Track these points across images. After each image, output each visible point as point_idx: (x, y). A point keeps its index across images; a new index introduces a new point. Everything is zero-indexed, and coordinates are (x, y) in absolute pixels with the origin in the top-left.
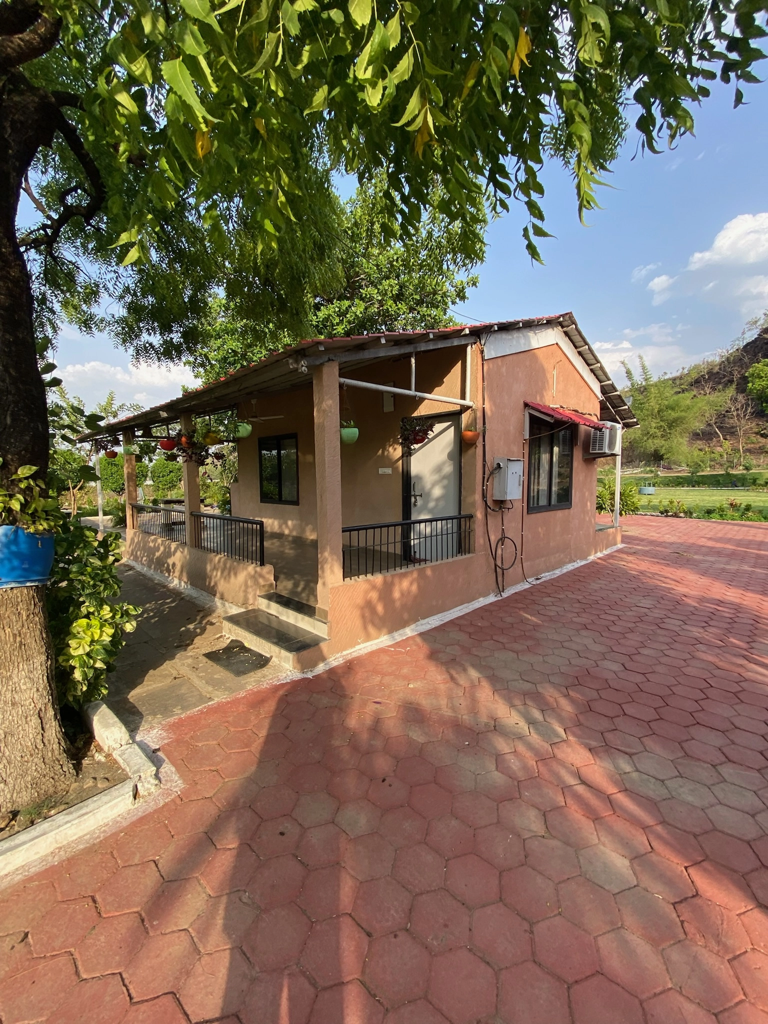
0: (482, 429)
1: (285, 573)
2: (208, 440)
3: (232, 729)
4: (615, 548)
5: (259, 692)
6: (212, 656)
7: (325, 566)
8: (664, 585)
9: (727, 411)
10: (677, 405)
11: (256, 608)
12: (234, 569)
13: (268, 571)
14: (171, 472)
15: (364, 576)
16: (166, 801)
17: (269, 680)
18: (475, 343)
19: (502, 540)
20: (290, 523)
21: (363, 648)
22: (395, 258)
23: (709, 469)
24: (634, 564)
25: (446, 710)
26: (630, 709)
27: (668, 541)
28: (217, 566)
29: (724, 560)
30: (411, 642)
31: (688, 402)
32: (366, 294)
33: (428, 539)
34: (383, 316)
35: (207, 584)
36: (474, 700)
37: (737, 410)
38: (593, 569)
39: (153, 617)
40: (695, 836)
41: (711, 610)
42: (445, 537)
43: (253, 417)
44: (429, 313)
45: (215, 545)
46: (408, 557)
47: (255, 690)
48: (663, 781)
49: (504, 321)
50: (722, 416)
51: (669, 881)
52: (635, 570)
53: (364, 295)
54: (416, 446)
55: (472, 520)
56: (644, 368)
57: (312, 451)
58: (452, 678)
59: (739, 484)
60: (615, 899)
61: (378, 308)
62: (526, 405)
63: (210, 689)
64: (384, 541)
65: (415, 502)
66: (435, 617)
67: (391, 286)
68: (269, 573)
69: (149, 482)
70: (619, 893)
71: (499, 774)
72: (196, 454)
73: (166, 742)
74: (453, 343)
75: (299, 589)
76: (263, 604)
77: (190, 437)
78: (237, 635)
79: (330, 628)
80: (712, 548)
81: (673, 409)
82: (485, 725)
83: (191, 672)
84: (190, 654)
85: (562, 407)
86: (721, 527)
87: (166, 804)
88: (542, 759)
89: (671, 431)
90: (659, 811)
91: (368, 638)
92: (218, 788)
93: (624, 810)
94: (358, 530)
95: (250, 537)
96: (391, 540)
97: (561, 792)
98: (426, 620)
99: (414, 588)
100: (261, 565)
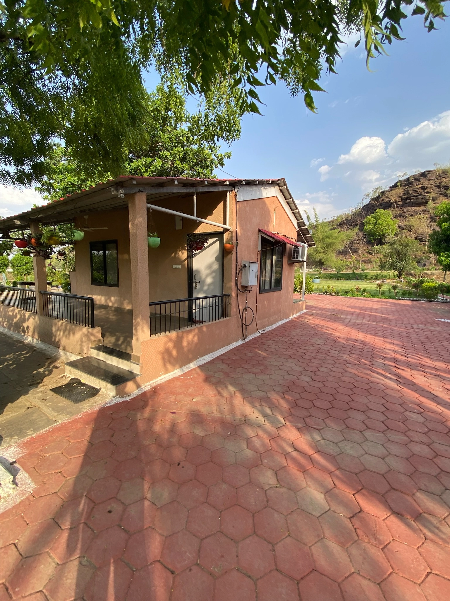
0: (236, 243)
1: (110, 332)
2: (52, 242)
3: (72, 441)
4: (302, 312)
5: (92, 413)
6: (57, 390)
7: (138, 328)
8: (328, 332)
9: (354, 240)
10: (331, 236)
11: (89, 356)
12: (72, 330)
13: (97, 332)
14: (26, 263)
15: (164, 333)
16: (22, 499)
17: (99, 404)
18: (232, 191)
19: (246, 309)
20: (112, 298)
21: (164, 378)
22: (181, 135)
23: (345, 270)
24: (312, 320)
25: (216, 413)
26: (317, 403)
27: (328, 308)
28: (60, 328)
29: (356, 317)
30: (194, 372)
31: (336, 235)
32: (163, 155)
33: (204, 309)
34: (173, 170)
35: (53, 340)
36: (232, 406)
37: (359, 240)
38: (292, 324)
39: (11, 365)
40: (356, 474)
41: (352, 345)
42: (214, 307)
43: (85, 227)
44: (202, 171)
45: (59, 313)
46: (191, 320)
47: (89, 412)
48: (336, 444)
49: (248, 179)
50: (352, 243)
51: (346, 504)
52: (313, 324)
53: (161, 156)
54: (197, 252)
55: (229, 297)
56: (316, 215)
57: (128, 252)
58: (219, 393)
59: (359, 278)
60: (318, 520)
61: (170, 165)
62: (260, 231)
63: (56, 414)
64: (177, 310)
65: (196, 286)
66: (208, 355)
67: (179, 151)
68: (98, 332)
69: (10, 270)
70: (320, 516)
71: (250, 451)
72: (43, 251)
73: (21, 455)
74: (219, 189)
75: (120, 342)
76: (94, 353)
77: (38, 238)
78: (75, 375)
79: (142, 368)
80: (349, 311)
81: (329, 238)
82: (240, 420)
83: (41, 403)
84: (41, 390)
85: (278, 233)
86: (352, 300)
87: (22, 502)
88: (273, 438)
89: (328, 250)
90: (336, 461)
91: (167, 371)
92: (62, 485)
93: (318, 463)
94: (160, 304)
95: (84, 308)
96: (182, 310)
97: (284, 457)
98: (203, 358)
99: (196, 339)
100: (92, 327)
